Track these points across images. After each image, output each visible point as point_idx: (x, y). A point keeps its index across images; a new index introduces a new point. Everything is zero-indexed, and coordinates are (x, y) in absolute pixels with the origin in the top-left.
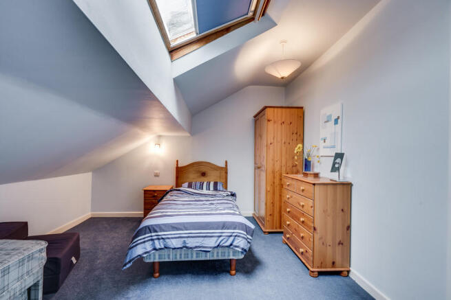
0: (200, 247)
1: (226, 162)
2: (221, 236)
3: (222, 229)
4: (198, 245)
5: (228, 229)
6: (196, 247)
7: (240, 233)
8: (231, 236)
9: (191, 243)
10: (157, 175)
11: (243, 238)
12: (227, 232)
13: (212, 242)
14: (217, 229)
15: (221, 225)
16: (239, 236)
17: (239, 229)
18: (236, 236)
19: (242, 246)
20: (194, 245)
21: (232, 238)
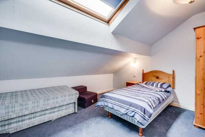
0: (119, 111)
1: (173, 71)
2: (128, 109)
3: (130, 106)
4: (118, 109)
5: (133, 107)
6: (117, 110)
7: (138, 112)
8: (133, 111)
9: (116, 108)
10: (134, 77)
11: (140, 115)
12: (132, 109)
13: (123, 111)
14: (127, 105)
15: (130, 104)
16: (137, 113)
17: (138, 109)
18: (136, 112)
19: (138, 120)
20: (116, 109)
21: (133, 113)
